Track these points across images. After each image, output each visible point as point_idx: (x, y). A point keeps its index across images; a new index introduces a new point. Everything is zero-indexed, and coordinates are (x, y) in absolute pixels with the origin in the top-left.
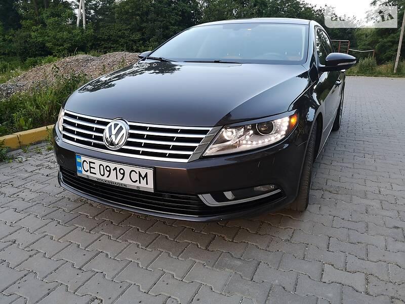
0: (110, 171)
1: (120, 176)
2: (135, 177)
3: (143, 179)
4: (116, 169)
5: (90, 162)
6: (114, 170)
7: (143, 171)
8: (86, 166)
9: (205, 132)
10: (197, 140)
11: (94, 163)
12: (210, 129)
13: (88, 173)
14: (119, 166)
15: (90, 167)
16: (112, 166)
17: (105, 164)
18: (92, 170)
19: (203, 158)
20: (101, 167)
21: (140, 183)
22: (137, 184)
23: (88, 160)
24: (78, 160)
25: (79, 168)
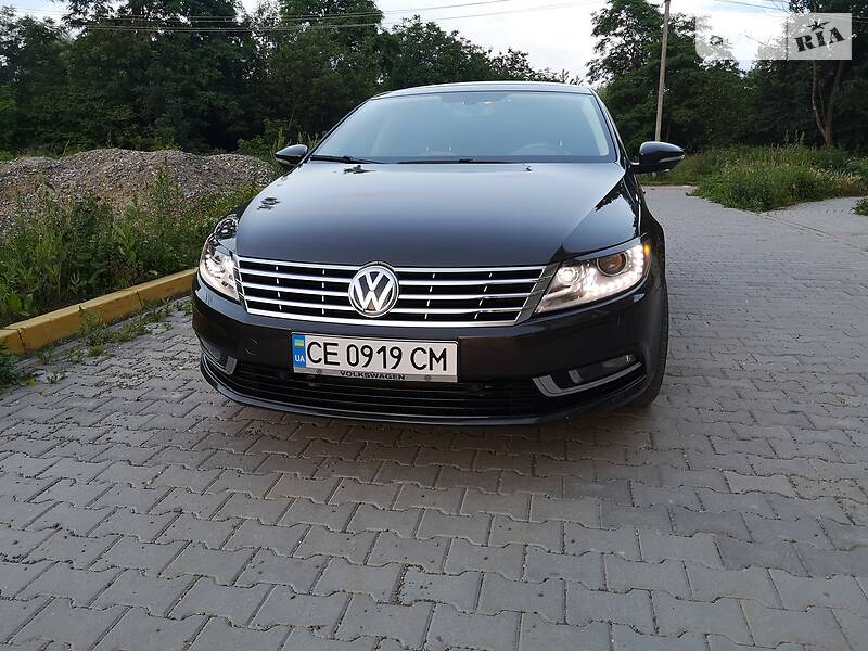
0: (370, 356)
1: (391, 361)
2: (423, 359)
3: (438, 360)
4: (383, 349)
5: (326, 344)
6: (379, 352)
7: (438, 348)
8: (317, 353)
9: (535, 274)
10: (526, 288)
11: (336, 344)
12: (543, 268)
13: (322, 365)
14: (389, 345)
15: (326, 353)
16: (376, 344)
17: (360, 343)
18: (330, 358)
19: (535, 316)
20: (353, 350)
21: (431, 369)
22: (427, 371)
23: (321, 340)
24: (298, 343)
25: (298, 359)
